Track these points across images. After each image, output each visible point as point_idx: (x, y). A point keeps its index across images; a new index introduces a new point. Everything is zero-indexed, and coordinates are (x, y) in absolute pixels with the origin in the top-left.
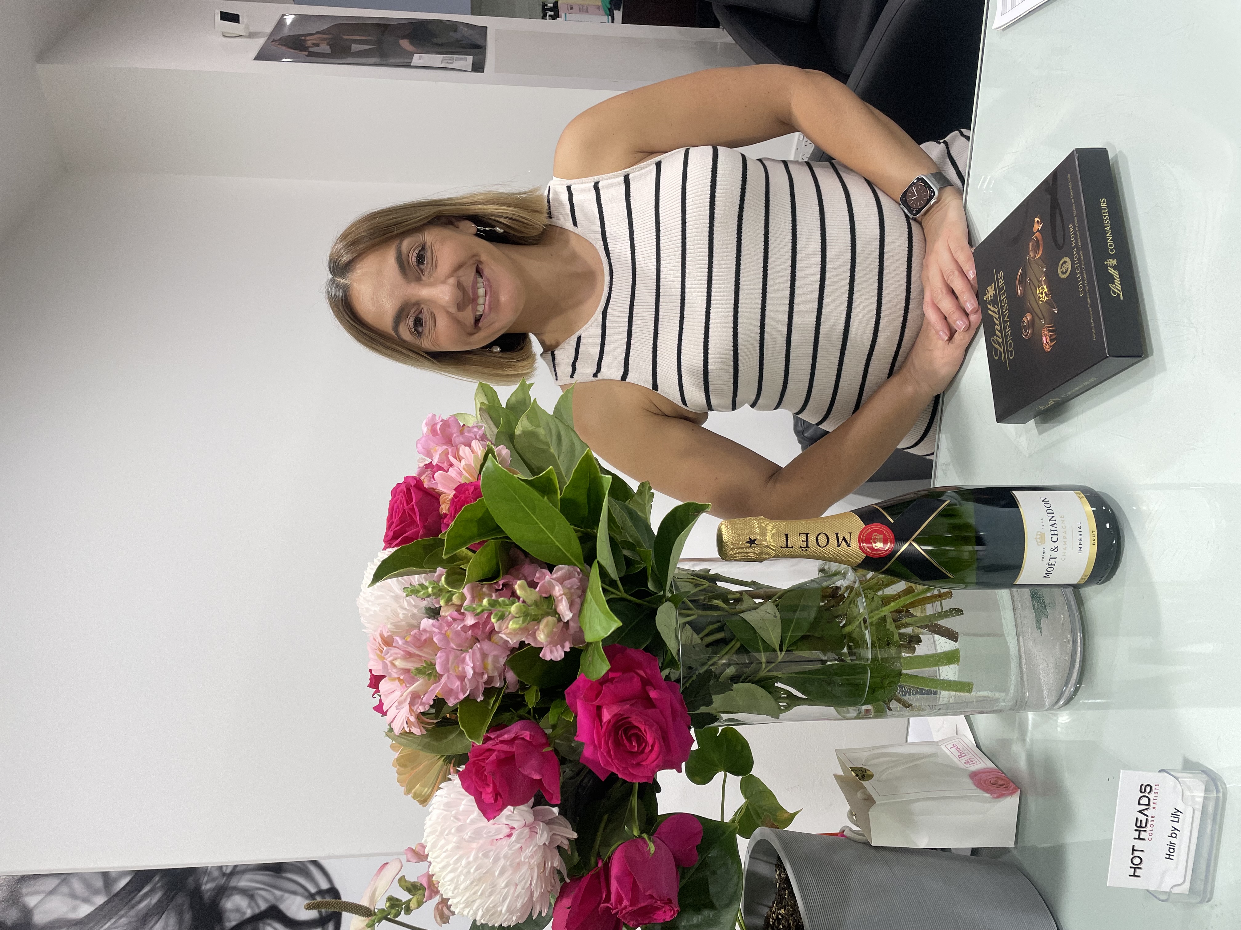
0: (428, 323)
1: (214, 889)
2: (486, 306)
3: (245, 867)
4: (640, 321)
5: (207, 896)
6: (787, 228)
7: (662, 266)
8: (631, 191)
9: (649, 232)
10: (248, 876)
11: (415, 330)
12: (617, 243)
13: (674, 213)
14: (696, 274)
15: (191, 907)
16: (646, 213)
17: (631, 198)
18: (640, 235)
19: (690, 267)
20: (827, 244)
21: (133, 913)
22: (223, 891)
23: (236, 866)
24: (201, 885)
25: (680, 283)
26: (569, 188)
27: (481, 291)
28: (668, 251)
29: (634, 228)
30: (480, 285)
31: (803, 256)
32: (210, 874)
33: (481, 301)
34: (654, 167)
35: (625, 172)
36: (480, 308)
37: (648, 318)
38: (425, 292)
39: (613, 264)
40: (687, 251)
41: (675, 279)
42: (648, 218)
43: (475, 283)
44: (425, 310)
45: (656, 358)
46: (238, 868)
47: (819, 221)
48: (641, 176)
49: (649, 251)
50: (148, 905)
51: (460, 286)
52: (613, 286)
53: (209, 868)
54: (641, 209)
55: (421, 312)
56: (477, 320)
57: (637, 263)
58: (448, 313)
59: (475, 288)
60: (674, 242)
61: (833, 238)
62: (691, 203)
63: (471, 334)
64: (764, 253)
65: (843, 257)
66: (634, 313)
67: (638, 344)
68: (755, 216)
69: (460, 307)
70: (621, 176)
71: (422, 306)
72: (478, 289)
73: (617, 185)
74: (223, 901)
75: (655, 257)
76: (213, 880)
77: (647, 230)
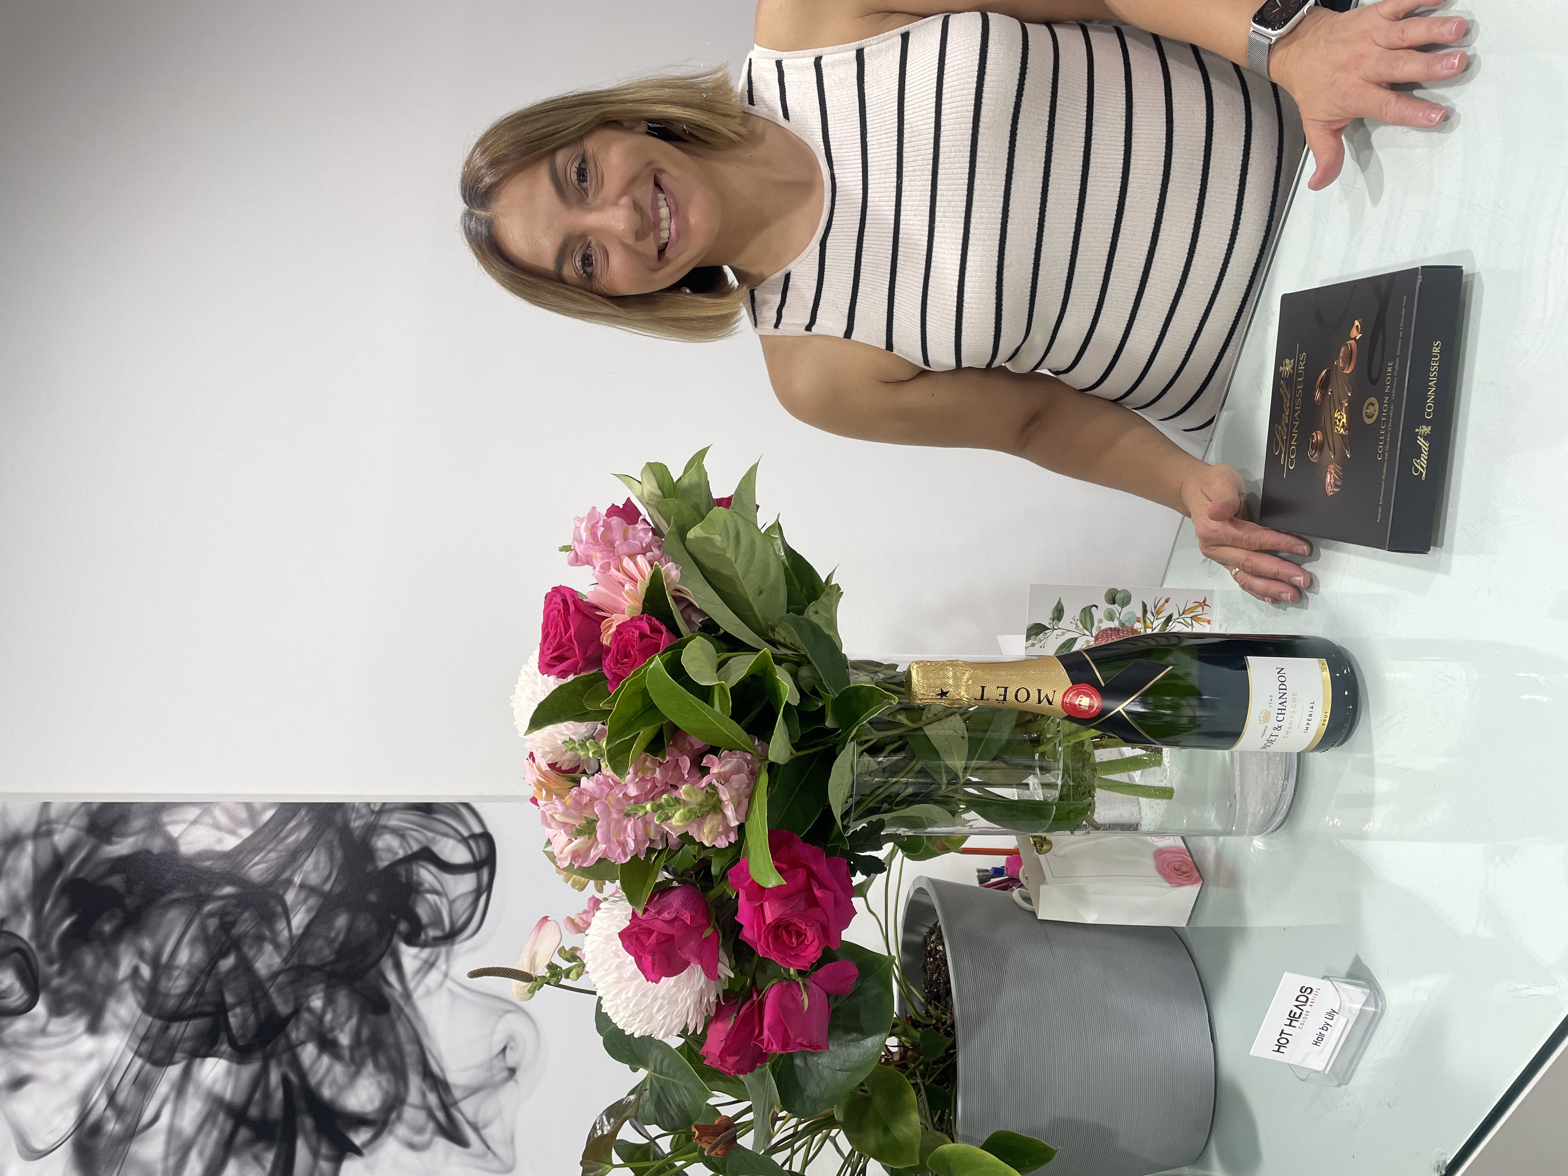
0: (599, 261)
1: (364, 826)
2: (673, 231)
3: (393, 805)
4: (871, 257)
5: (357, 833)
6: (1079, 130)
7: (904, 184)
8: (865, 74)
9: (888, 135)
10: (397, 815)
11: (584, 272)
12: (843, 146)
13: (924, 112)
14: (950, 198)
15: (342, 845)
16: (885, 107)
17: (866, 84)
18: (875, 138)
19: (943, 187)
20: (1132, 153)
21: (281, 847)
22: (373, 829)
23: (384, 804)
24: (350, 822)
25: (928, 209)
26: (779, 64)
27: (664, 212)
28: (914, 164)
29: (868, 127)
30: (662, 203)
31: (1098, 170)
32: (358, 811)
33: (664, 224)
34: (899, 39)
35: (856, 44)
36: (665, 235)
37: (883, 255)
38: (592, 220)
39: (836, 176)
40: (941, 166)
41: (921, 203)
42: (887, 115)
43: (655, 201)
44: (593, 244)
45: (893, 309)
46: (387, 807)
47: (1124, 118)
48: (880, 51)
49: (887, 162)
50: (295, 841)
51: (637, 207)
52: (836, 206)
53: (356, 805)
54: (879, 101)
55: (589, 246)
56: (662, 251)
57: (869, 178)
58: (624, 245)
59: (656, 208)
60: (923, 152)
61: (1141, 144)
62: (949, 100)
63: (654, 270)
64: (1045, 168)
65: (1152, 173)
66: (864, 245)
67: (869, 289)
68: (1036, 117)
69: (640, 235)
70: (852, 50)
71: (590, 238)
72: (660, 208)
73: (846, 62)
74: (374, 839)
75: (895, 170)
76: (362, 817)
77: (886, 131)
